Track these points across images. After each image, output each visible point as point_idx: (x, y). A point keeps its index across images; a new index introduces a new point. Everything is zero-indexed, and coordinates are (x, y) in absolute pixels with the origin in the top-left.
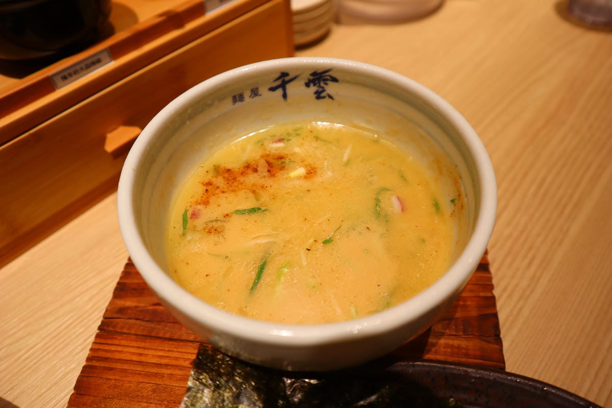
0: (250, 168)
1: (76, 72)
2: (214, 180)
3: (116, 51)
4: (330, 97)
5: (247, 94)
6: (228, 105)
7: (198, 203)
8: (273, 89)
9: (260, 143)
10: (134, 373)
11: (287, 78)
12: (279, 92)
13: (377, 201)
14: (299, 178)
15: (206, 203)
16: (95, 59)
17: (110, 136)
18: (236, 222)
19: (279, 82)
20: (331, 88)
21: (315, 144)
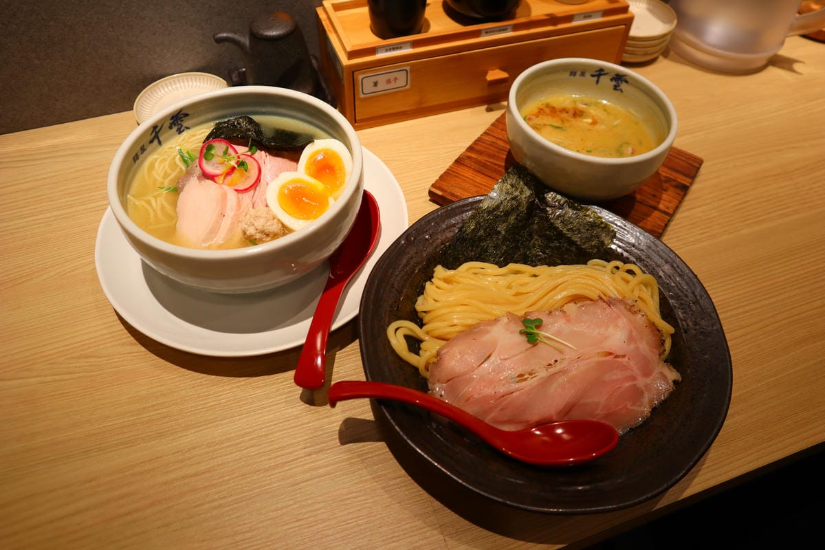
0: (564, 110)
1: (493, 32)
2: (545, 109)
3: (516, 27)
4: (621, 91)
5: (579, 73)
6: (566, 75)
7: (533, 115)
8: (593, 76)
9: (575, 102)
10: (468, 182)
11: (602, 73)
12: (596, 78)
13: (621, 146)
14: (587, 123)
15: (537, 116)
16: (504, 28)
17: (490, 72)
18: (549, 129)
19: (597, 73)
20: (623, 86)
21: (603, 112)
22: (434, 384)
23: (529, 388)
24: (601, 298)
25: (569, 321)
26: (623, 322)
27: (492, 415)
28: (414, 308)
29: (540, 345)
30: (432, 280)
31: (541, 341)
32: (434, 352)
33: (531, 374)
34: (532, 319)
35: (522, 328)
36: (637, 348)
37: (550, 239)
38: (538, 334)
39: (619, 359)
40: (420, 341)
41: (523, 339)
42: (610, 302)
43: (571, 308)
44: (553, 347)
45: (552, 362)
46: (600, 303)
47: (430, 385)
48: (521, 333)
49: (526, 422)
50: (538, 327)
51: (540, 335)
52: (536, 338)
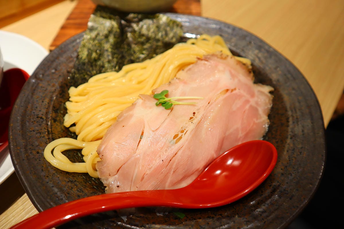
22: (107, 180)
23: (187, 143)
24: (199, 59)
25: (185, 83)
26: (221, 67)
27: (169, 181)
28: (65, 127)
29: (176, 108)
30: (70, 99)
31: (175, 105)
32: (95, 153)
33: (182, 132)
34: (160, 93)
35: (156, 102)
36: (239, 80)
37: (143, 44)
38: (170, 100)
39: (234, 92)
40: (80, 150)
41: (161, 108)
42: (206, 58)
43: (182, 74)
44: (186, 105)
45: (192, 116)
46: (199, 61)
47: (105, 183)
48: (157, 105)
49: (196, 171)
50: (167, 96)
51: (172, 101)
52: (170, 104)
